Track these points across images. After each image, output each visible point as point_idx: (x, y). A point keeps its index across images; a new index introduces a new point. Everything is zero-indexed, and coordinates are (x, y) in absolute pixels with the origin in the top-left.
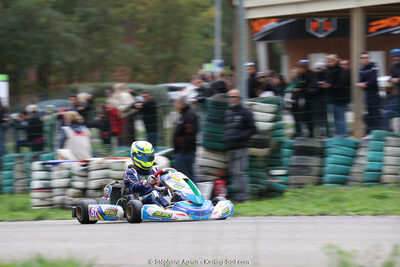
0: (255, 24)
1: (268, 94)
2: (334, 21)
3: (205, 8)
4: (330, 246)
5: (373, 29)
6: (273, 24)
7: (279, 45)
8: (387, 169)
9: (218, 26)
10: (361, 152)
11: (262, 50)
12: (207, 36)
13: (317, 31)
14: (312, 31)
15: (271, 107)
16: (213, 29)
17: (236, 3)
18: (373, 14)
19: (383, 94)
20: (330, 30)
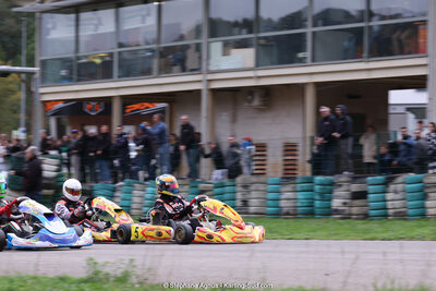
0: (48, 104)
2: (102, 104)
3: (13, 92)
4: (91, 259)
5: (128, 111)
6: (61, 105)
7: (65, 119)
8: (134, 206)
9: (23, 105)
10: (117, 194)
11: (53, 122)
12: (15, 112)
13: (91, 110)
14: (86, 110)
15: (56, 161)
16: (19, 107)
17: (33, 89)
18: (127, 100)
19: (133, 154)
20: (100, 110)
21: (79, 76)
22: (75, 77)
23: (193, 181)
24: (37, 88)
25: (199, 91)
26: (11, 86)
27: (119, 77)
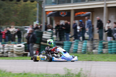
0: (47, 12)
1: (50, 30)
2: (67, 12)
3: (34, 8)
5: (76, 15)
6: (51, 13)
8: (79, 49)
9: (38, 13)
10: (72, 45)
11: (48, 19)
12: (35, 15)
13: (62, 15)
14: (61, 15)
16: (36, 13)
17: (43, 7)
18: (76, 11)
19: (78, 31)
20: (66, 15)
21: (59, 2)
22: (57, 2)
23: (100, 40)
24: (44, 6)
25: (103, 8)
26: (33, 6)
27: (74, 2)
